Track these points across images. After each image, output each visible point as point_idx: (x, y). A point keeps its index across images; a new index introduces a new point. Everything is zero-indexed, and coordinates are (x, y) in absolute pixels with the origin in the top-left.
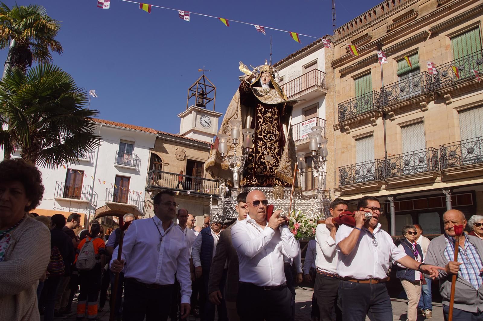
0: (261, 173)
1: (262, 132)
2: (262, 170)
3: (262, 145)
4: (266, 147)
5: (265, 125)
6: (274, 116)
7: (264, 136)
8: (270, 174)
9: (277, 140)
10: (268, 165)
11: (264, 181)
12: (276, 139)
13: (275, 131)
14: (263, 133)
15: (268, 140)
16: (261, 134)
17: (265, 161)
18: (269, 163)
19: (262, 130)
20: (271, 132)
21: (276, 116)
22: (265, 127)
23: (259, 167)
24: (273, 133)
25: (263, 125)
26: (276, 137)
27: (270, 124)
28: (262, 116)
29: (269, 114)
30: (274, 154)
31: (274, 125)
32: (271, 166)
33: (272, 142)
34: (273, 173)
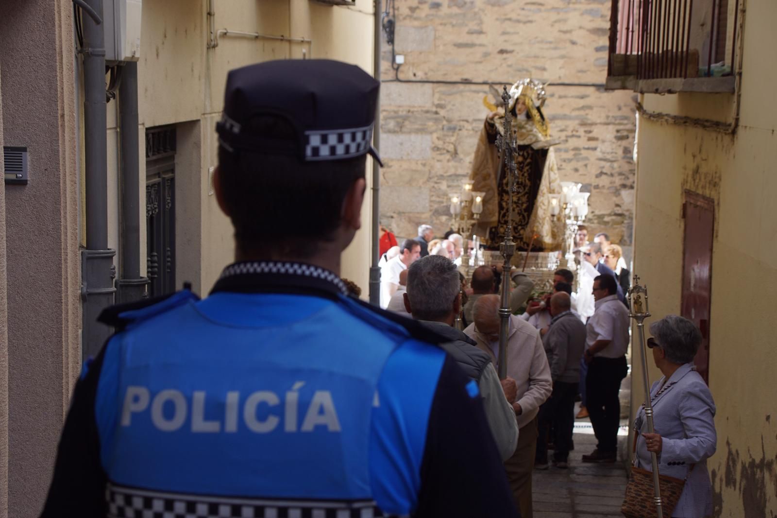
6: (526, 161)
9: (527, 192)
12: (525, 191)
13: (525, 181)
15: (515, 193)
21: (529, 160)
23: (502, 227)
24: (522, 183)
26: (525, 189)
27: (519, 172)
29: (520, 159)
30: (521, 210)
31: (525, 172)
32: (516, 226)
33: (520, 195)
34: (518, 234)
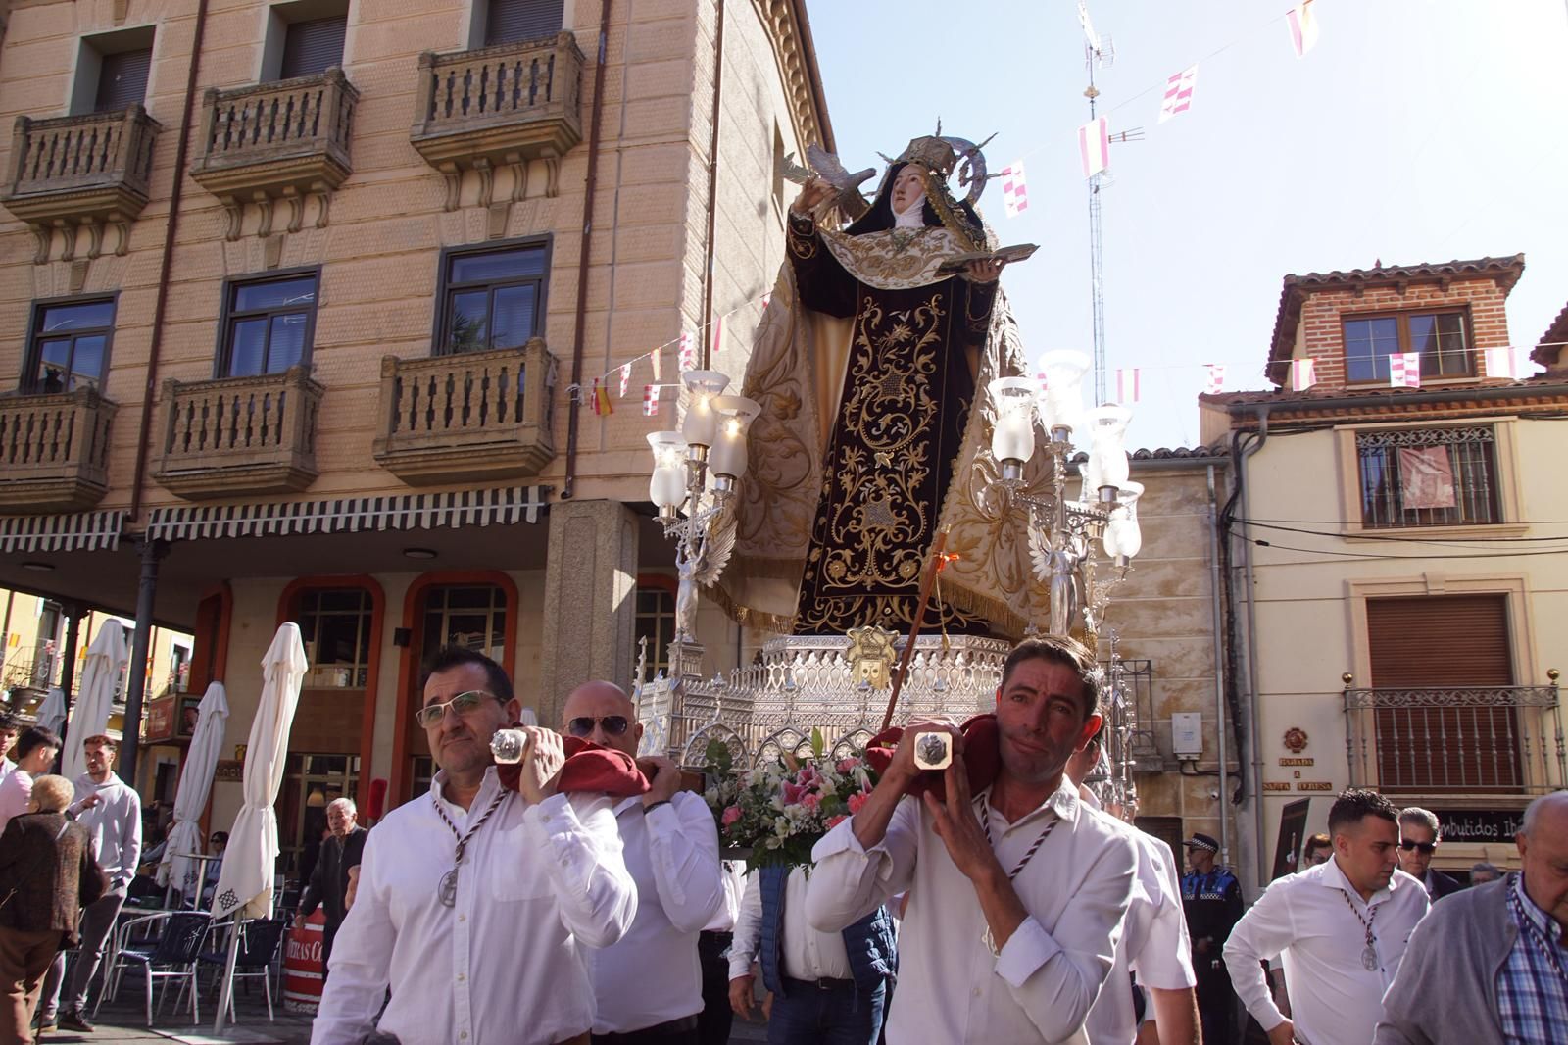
0: (842, 580)
1: (860, 408)
2: (848, 569)
3: (857, 463)
4: (871, 472)
5: (876, 378)
6: (920, 338)
7: (868, 426)
8: (876, 582)
9: (923, 433)
10: (872, 546)
11: (855, 614)
12: (919, 430)
13: (918, 398)
14: (865, 415)
15: (885, 440)
16: (856, 417)
17: (864, 528)
18: (877, 535)
19: (862, 402)
20: (899, 405)
21: (930, 337)
22: (875, 388)
23: (838, 557)
24: (907, 406)
25: (870, 379)
26: (916, 425)
27: (898, 372)
28: (872, 342)
29: (900, 333)
30: (902, 494)
31: (917, 372)
32: (883, 548)
33: (898, 445)
34: (892, 578)
